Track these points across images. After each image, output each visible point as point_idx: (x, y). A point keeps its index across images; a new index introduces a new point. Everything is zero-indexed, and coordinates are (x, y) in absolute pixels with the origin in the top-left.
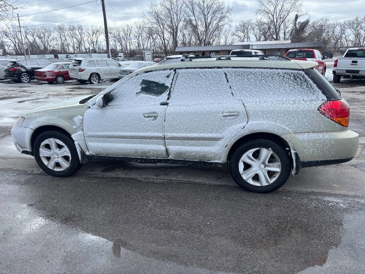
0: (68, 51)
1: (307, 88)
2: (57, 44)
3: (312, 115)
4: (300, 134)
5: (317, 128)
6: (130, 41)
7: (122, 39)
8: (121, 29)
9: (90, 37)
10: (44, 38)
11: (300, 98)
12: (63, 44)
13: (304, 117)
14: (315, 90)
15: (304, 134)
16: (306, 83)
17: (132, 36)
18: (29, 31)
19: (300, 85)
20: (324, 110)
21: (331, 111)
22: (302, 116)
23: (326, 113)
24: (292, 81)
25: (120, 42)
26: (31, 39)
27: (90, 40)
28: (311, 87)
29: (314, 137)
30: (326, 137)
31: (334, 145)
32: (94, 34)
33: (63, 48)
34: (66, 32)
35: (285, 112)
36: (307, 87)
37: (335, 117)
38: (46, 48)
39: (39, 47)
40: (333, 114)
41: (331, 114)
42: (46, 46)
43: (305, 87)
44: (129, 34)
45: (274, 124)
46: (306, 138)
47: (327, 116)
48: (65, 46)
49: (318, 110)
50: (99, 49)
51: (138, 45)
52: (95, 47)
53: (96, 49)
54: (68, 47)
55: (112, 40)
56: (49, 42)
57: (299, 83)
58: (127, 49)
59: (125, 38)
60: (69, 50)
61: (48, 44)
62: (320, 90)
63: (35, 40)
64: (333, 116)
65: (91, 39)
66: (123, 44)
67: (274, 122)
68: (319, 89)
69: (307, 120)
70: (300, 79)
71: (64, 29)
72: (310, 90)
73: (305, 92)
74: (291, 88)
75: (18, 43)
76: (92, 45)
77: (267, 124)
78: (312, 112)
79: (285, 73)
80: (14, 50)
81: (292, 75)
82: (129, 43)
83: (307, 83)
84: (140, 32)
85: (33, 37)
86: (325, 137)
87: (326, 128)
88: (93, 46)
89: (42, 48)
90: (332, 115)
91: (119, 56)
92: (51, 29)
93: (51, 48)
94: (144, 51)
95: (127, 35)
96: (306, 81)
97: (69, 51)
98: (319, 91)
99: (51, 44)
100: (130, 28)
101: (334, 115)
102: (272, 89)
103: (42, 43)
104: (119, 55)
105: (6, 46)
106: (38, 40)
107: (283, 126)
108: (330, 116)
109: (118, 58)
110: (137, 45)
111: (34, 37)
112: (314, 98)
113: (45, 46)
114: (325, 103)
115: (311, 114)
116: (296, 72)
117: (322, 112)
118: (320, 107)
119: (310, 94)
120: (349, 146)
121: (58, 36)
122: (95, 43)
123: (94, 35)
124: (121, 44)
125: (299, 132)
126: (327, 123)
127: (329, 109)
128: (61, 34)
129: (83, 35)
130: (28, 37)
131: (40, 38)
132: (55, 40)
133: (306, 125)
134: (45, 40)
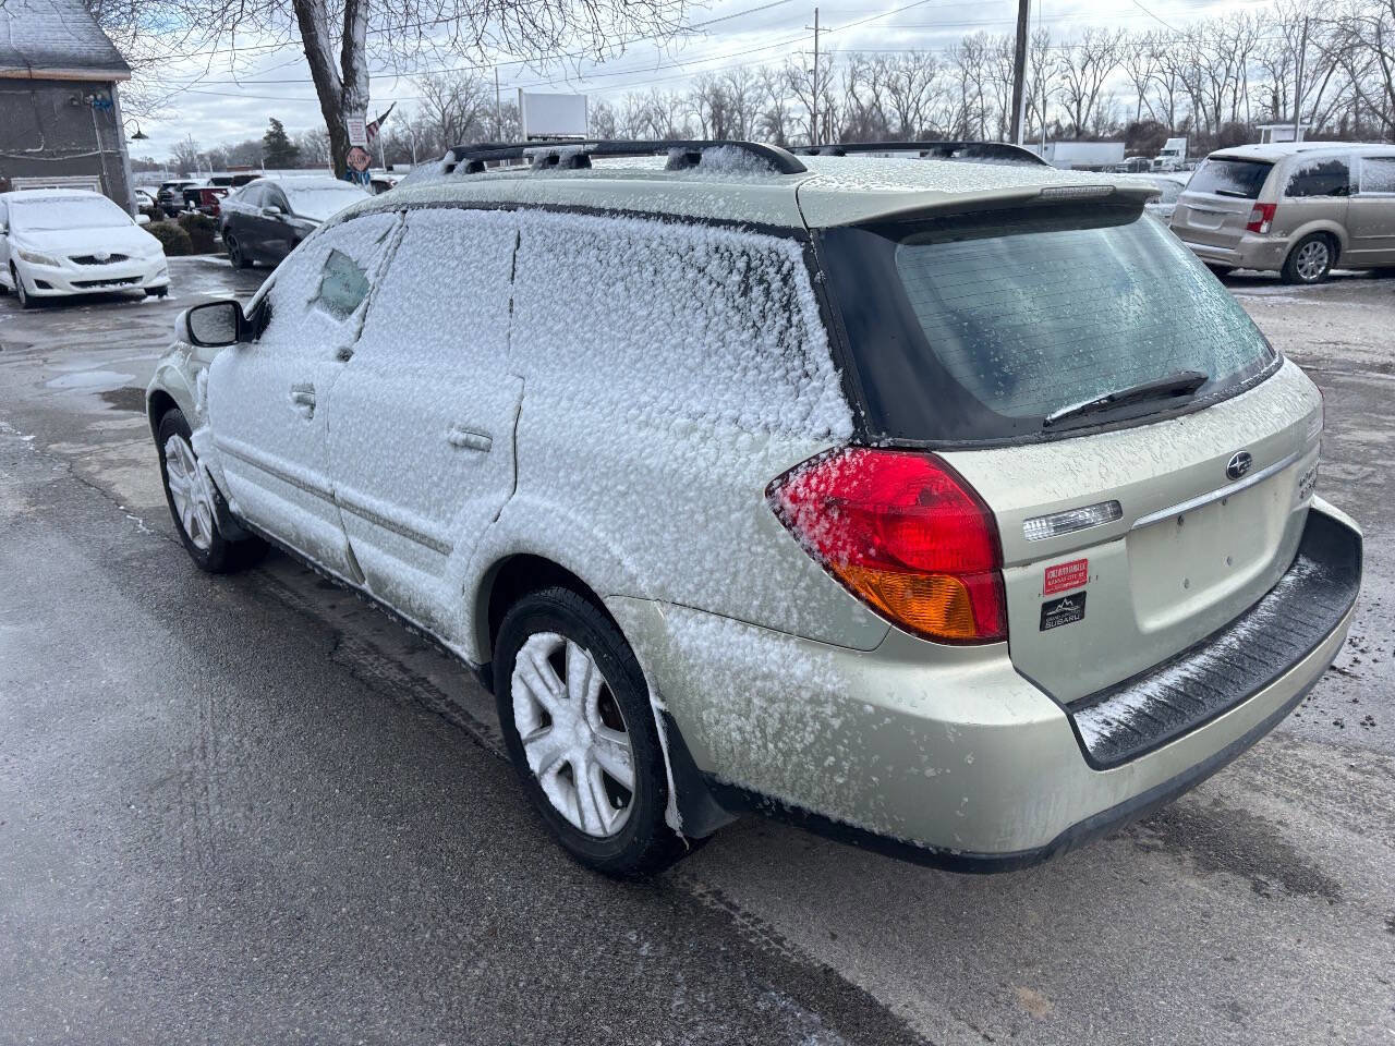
0: (979, 136)
1: (778, 351)
2: (946, 111)
3: (733, 517)
4: (685, 612)
5: (755, 603)
6: (1240, 85)
7: (1206, 77)
8: (1208, 35)
9: (1071, 76)
10: (907, 91)
11: (726, 403)
12: (966, 110)
13: (700, 518)
14: (810, 367)
15: (701, 616)
16: (787, 314)
17: (1252, 64)
18: (865, 66)
19: (754, 325)
20: (794, 499)
21: (827, 516)
22: (693, 512)
23: (798, 523)
24: (729, 297)
25: (1191, 92)
26: (865, 94)
27: (1070, 88)
28: (800, 343)
29: (740, 651)
30: (798, 673)
31: (838, 735)
32: (1090, 64)
33: (965, 126)
34: (985, 66)
35: (632, 472)
36: (781, 342)
37: (844, 555)
38: (907, 127)
39: (885, 124)
40: (837, 538)
41: (827, 533)
42: (909, 121)
43: (771, 339)
44: (1239, 53)
45: (586, 525)
46: (706, 644)
47: (804, 539)
48: (972, 116)
49: (769, 492)
50: (1096, 125)
51: (1275, 99)
52: (1083, 116)
53: (1084, 125)
54: (983, 121)
55: (1161, 85)
56: (920, 105)
57: (755, 310)
58: (1218, 118)
59: (1222, 70)
60: (985, 131)
61: (917, 110)
62: (836, 368)
63: (877, 100)
64: (834, 547)
65: (1075, 85)
66: (1206, 98)
67: (589, 517)
68: (829, 365)
69: (712, 542)
70: (767, 292)
71: (981, 50)
72: (789, 365)
73: (760, 372)
74: (710, 337)
75: (823, 110)
76: (1074, 107)
77: (563, 519)
78: (738, 500)
79: (717, 250)
80: (809, 135)
81: (741, 264)
82: (1235, 92)
83: (789, 320)
84: (1293, 44)
85: (874, 90)
86: (792, 671)
87: (801, 618)
88: (1075, 115)
89: (895, 126)
90: (828, 543)
91: (1168, 153)
92: (938, 56)
93: (926, 126)
94: (1265, 127)
95: (1232, 60)
96: (786, 307)
97: (983, 136)
98: (832, 373)
99: (924, 111)
100: (1254, 27)
101: (840, 544)
102: (634, 338)
103: (899, 109)
104: (1166, 148)
105: (786, 123)
106: (888, 102)
107: (616, 550)
108: (821, 543)
109: (1158, 159)
110: (1268, 100)
111: (877, 88)
112: (791, 413)
113: (906, 118)
114: (824, 456)
115: (730, 511)
116: (764, 242)
117: (782, 508)
118: (784, 477)
119: (781, 388)
120: (930, 772)
121: (957, 80)
122: (1085, 101)
123: (1089, 70)
124: (1197, 100)
125: (679, 600)
126: (803, 584)
127: (820, 499)
128: (967, 73)
129: (1047, 71)
130: (857, 89)
131: (893, 92)
132: (944, 95)
133: (708, 565)
134: (910, 100)
